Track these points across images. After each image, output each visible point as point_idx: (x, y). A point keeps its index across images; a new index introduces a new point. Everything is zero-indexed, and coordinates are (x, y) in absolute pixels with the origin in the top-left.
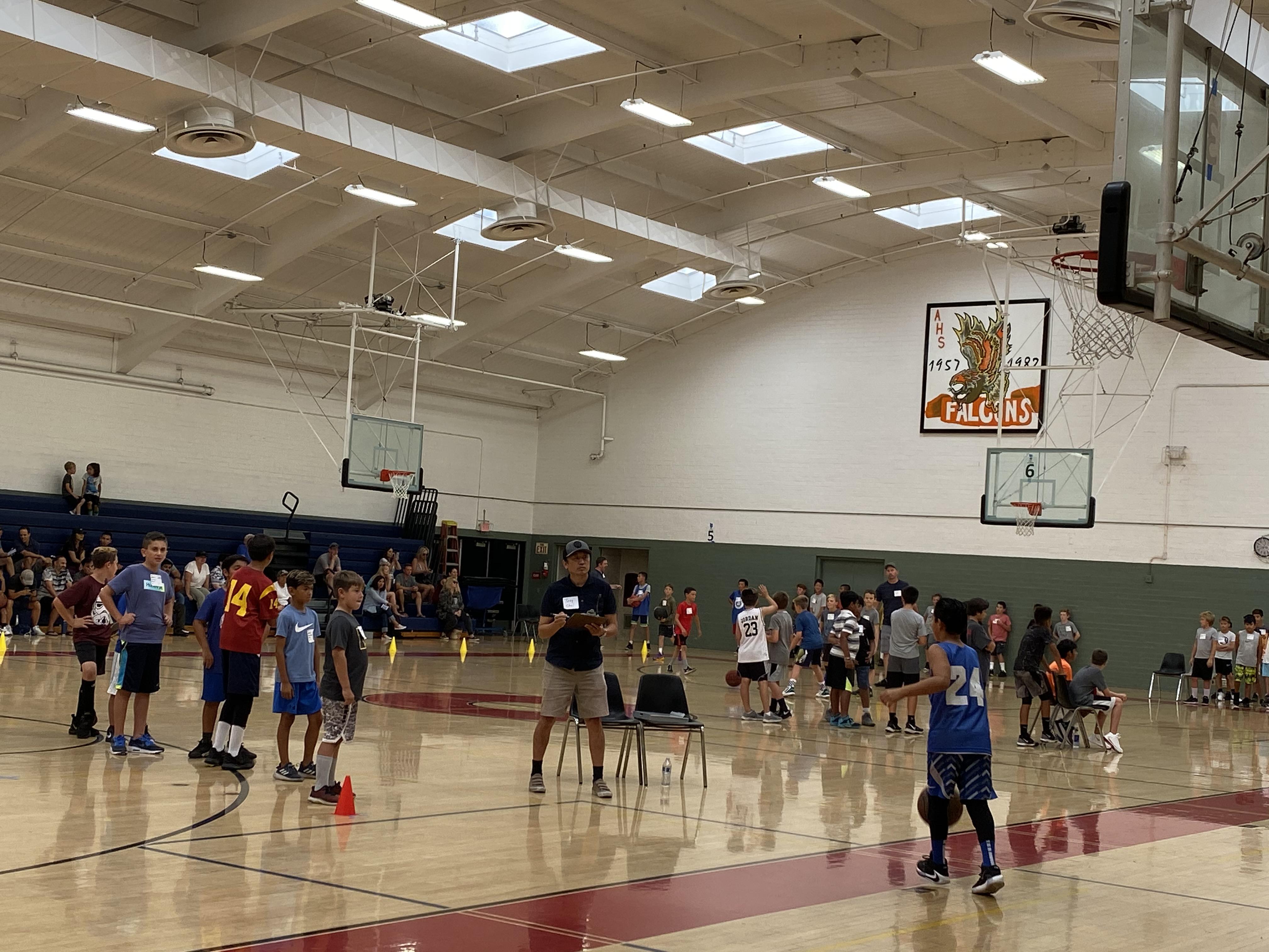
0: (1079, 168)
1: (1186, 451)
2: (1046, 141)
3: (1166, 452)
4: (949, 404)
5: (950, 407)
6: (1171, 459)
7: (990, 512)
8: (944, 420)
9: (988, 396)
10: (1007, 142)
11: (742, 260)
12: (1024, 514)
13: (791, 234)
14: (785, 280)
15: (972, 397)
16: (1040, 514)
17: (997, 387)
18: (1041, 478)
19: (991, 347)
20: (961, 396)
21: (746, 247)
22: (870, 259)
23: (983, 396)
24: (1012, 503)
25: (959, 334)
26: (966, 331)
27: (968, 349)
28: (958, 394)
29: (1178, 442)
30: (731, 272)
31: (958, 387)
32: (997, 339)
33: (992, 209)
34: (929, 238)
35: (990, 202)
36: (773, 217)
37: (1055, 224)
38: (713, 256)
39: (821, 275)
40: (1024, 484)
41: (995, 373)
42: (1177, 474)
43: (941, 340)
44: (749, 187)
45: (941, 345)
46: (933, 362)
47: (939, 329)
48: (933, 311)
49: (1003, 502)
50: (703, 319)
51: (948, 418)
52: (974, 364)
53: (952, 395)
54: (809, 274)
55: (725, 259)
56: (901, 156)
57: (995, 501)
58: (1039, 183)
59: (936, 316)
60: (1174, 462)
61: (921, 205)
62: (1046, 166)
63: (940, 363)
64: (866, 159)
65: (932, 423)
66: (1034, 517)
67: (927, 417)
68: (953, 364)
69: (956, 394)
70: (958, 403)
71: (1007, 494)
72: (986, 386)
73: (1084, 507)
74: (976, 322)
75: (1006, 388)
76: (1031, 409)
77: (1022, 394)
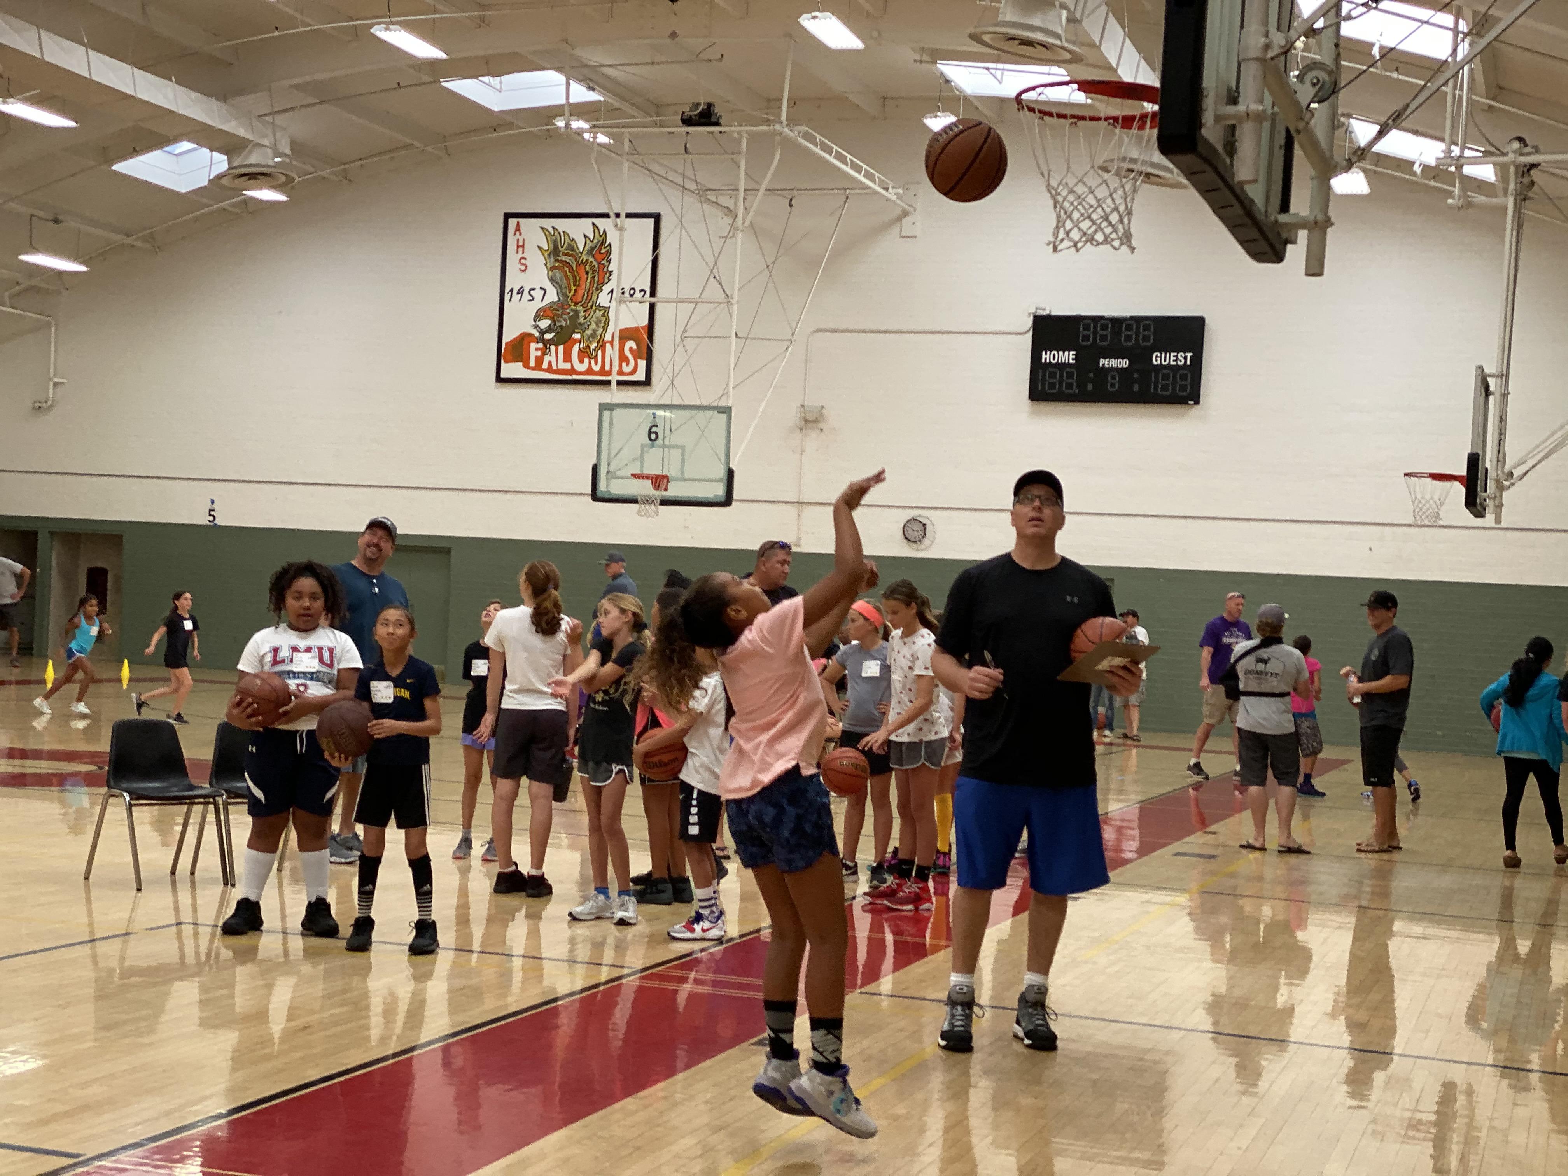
0: (714, 41)
1: (824, 411)
3: (801, 412)
4: (533, 346)
5: (534, 351)
6: (806, 421)
7: (602, 487)
8: (526, 366)
9: (582, 336)
11: (264, 136)
12: (645, 488)
13: (327, 105)
14: (312, 169)
15: (563, 337)
16: (666, 490)
18: (667, 442)
19: (587, 273)
20: (548, 336)
21: (269, 119)
22: (429, 148)
23: (577, 336)
24: (631, 475)
25: (546, 254)
26: (555, 251)
27: (557, 274)
28: (547, 332)
29: (813, 401)
30: (251, 152)
31: (545, 324)
32: (595, 263)
33: (595, 90)
34: (508, 125)
35: (590, 80)
36: (308, 79)
37: (683, 113)
38: (225, 127)
39: (362, 165)
40: (645, 449)
41: (592, 307)
42: (813, 440)
43: (522, 261)
44: (276, 34)
45: (523, 268)
46: (512, 290)
47: (520, 246)
48: (512, 222)
49: (619, 473)
50: (196, 219)
51: (532, 363)
53: (537, 334)
54: (344, 164)
55: (242, 133)
56: (483, 6)
57: (608, 472)
58: (660, 58)
59: (516, 230)
60: (810, 425)
61: (505, 77)
62: (674, 35)
63: (521, 291)
64: (437, 6)
65: (511, 370)
66: (659, 493)
67: (506, 362)
68: (538, 294)
69: (543, 333)
70: (545, 345)
71: (624, 464)
72: (581, 324)
73: (720, 480)
74: (567, 240)
75: (605, 327)
76: (637, 355)
77: (626, 335)
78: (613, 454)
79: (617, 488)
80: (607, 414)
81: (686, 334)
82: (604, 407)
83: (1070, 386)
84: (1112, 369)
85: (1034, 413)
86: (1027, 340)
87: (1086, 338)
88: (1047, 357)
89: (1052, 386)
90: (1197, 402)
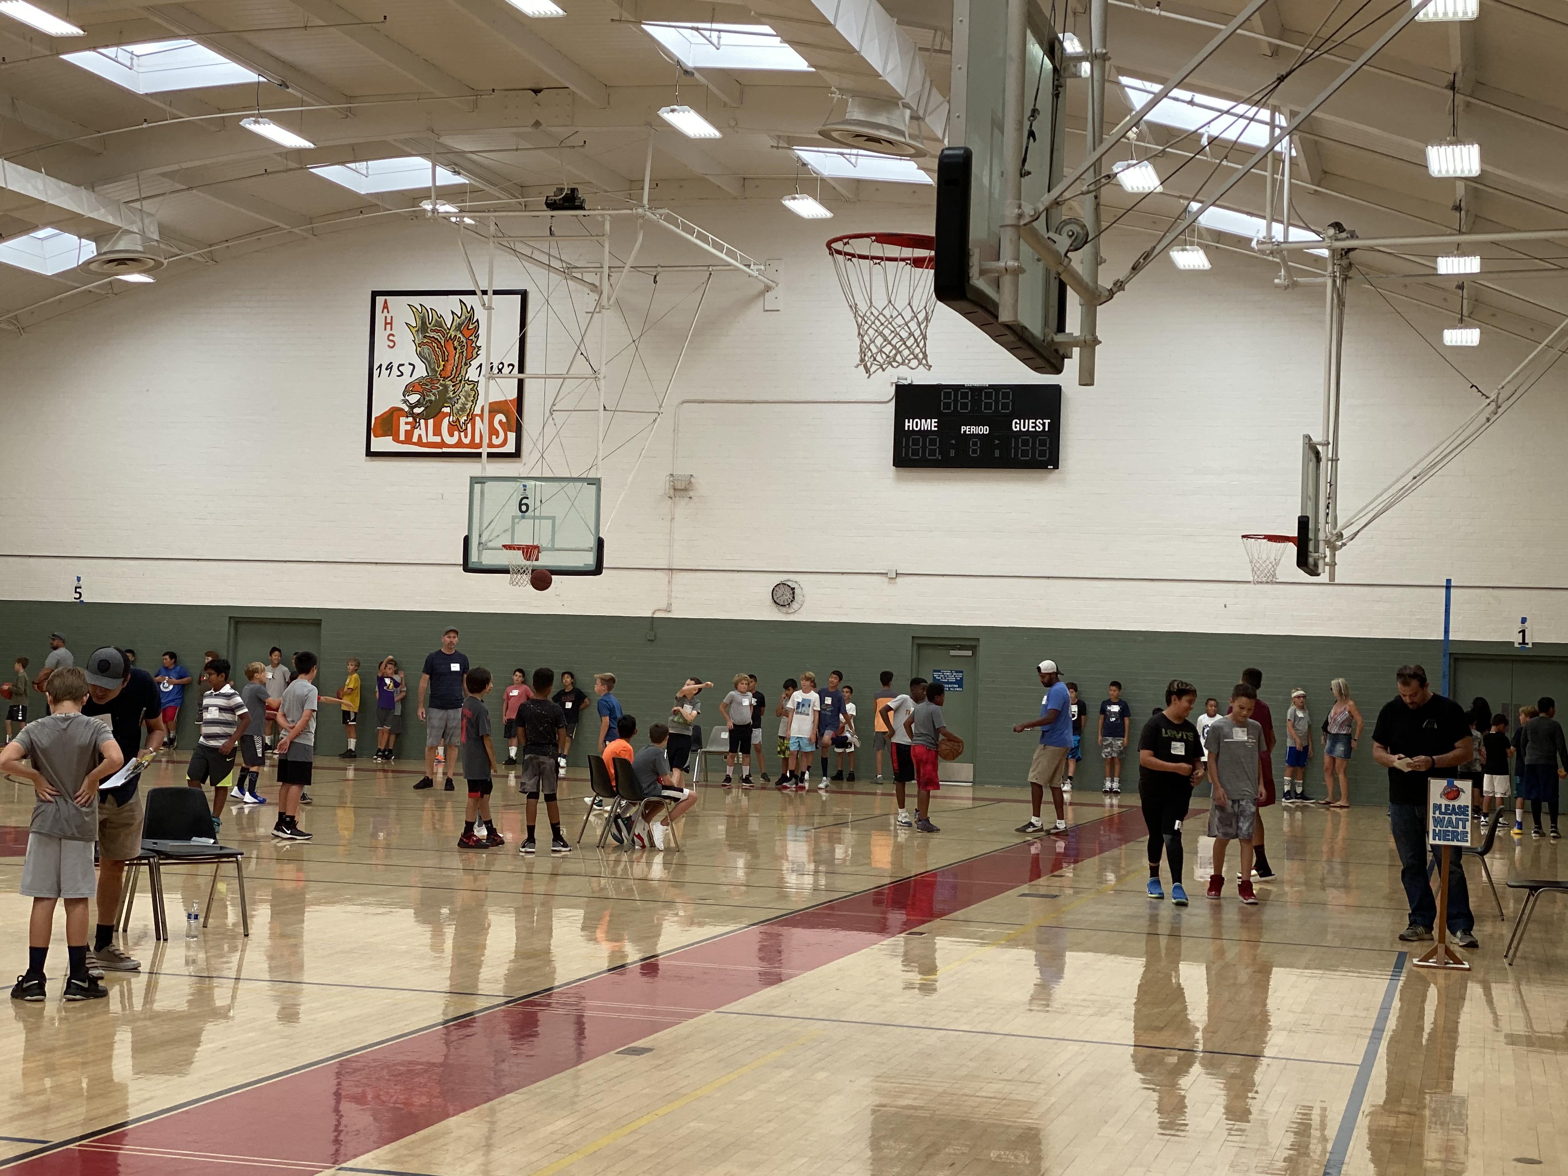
0: (577, 129)
1: (693, 480)
2: (537, 91)
3: (670, 481)
4: (403, 420)
5: (404, 423)
6: (675, 489)
7: (474, 558)
8: (396, 440)
9: (452, 409)
10: (493, 90)
11: (133, 223)
12: (516, 558)
13: (195, 191)
14: (178, 252)
15: (433, 411)
16: (537, 560)
17: (463, 400)
18: (537, 513)
19: (455, 349)
20: (417, 410)
21: (137, 205)
22: (296, 230)
23: (446, 410)
24: (504, 546)
25: (414, 330)
26: (423, 327)
27: (426, 351)
28: (415, 407)
29: (683, 470)
30: (119, 238)
31: (414, 398)
32: (462, 339)
33: (459, 174)
34: (374, 207)
35: (456, 164)
36: (176, 167)
37: (547, 197)
38: (94, 215)
39: (228, 247)
40: (516, 521)
41: (461, 381)
42: (682, 507)
43: (391, 338)
44: (145, 125)
45: (392, 344)
46: (380, 366)
47: (388, 323)
48: (380, 300)
49: (490, 545)
50: (60, 301)
51: (402, 437)
52: (434, 370)
53: (407, 409)
54: (210, 246)
55: (110, 220)
56: (350, 98)
57: (479, 544)
58: (524, 144)
59: (384, 308)
60: (678, 493)
61: (369, 163)
62: (537, 124)
63: (389, 367)
64: (305, 98)
65: (381, 444)
66: (528, 563)
67: (375, 436)
68: (407, 369)
69: (412, 407)
70: (415, 420)
71: (495, 534)
72: (450, 398)
73: (590, 550)
74: (435, 316)
75: (475, 401)
76: (506, 427)
77: (495, 408)
78: (485, 525)
79: (489, 559)
80: (477, 487)
81: (555, 408)
82: (474, 480)
83: (933, 452)
84: (973, 435)
85: (898, 479)
86: (891, 408)
87: (947, 406)
88: (909, 424)
89: (915, 452)
90: (1056, 467)
